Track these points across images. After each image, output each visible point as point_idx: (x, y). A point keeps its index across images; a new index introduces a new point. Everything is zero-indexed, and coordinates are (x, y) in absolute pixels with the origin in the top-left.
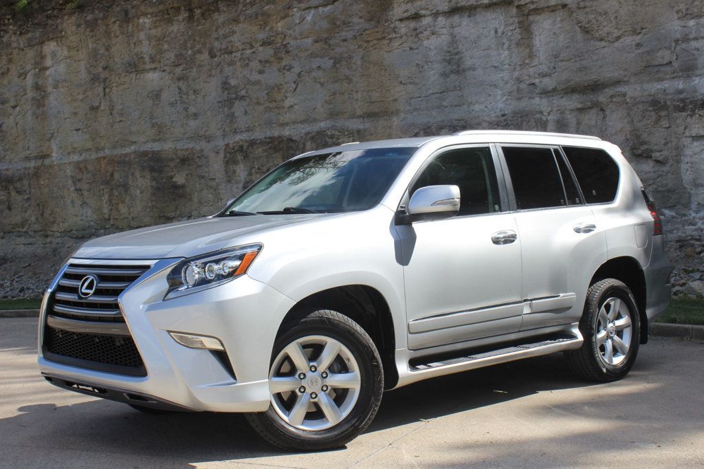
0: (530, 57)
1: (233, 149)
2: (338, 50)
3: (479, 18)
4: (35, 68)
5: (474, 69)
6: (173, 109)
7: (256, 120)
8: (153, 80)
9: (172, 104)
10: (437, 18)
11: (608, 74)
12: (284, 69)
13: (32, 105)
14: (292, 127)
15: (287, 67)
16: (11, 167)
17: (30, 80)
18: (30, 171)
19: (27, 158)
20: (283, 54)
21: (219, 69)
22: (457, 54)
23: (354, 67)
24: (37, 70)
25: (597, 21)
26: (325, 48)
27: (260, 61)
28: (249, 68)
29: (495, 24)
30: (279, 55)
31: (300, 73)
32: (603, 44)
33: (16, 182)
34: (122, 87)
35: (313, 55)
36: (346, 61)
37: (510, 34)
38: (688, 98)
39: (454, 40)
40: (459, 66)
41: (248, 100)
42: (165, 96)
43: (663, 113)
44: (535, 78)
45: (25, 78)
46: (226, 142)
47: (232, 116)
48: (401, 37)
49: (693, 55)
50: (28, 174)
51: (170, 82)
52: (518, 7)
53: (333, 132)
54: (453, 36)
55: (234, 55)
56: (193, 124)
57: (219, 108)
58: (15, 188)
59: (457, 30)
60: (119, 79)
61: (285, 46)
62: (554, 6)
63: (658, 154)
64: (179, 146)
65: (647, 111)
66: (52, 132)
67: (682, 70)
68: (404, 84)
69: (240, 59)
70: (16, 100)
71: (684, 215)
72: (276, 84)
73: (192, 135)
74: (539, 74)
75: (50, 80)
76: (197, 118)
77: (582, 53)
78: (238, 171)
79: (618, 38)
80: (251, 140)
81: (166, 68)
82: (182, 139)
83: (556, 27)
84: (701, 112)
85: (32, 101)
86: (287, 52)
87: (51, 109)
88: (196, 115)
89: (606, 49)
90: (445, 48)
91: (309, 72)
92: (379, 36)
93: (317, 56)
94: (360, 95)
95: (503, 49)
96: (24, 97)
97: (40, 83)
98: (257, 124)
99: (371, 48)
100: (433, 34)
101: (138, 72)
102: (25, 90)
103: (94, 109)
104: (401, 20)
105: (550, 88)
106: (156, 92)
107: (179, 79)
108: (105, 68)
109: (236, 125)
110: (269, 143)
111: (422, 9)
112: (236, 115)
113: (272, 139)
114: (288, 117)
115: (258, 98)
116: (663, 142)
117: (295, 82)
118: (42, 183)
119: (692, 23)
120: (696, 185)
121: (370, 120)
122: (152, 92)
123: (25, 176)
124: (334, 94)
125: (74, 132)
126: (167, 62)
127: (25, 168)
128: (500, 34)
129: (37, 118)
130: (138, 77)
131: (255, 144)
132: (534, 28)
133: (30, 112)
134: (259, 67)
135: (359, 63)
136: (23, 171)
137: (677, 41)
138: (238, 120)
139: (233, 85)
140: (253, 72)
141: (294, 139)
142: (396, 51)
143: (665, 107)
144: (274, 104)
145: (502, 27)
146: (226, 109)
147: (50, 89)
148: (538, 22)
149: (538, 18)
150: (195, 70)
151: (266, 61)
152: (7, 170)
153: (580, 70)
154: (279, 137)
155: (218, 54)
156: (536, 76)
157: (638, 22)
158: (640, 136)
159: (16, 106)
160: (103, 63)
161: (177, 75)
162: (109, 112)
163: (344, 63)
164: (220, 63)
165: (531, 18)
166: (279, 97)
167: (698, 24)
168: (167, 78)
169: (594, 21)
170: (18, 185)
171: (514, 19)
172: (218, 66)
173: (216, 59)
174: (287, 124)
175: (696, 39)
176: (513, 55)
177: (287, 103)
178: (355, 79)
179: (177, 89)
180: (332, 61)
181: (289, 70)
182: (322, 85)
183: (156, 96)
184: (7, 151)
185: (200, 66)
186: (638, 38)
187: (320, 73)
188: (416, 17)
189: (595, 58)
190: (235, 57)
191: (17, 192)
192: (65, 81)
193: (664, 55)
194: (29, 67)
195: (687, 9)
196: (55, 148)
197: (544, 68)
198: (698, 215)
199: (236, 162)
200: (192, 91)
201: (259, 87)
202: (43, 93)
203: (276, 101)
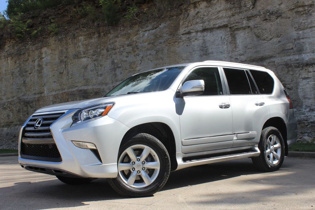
0: (235, 48)
2: (158, 47)
3: (214, 32)
4: (39, 58)
5: (213, 53)
6: (92, 73)
7: (125, 76)
8: (84, 61)
9: (92, 71)
10: (198, 33)
11: (267, 53)
12: (136, 55)
13: (37, 72)
16: (29, 97)
17: (36, 63)
18: (36, 99)
19: (35, 94)
20: (136, 49)
21: (110, 56)
22: (206, 47)
23: (164, 53)
24: (39, 59)
25: (262, 32)
26: (152, 46)
27: (127, 52)
28: (122, 55)
29: (221, 35)
30: (134, 50)
31: (143, 57)
32: (265, 41)
33: (30, 103)
34: (72, 65)
35: (148, 49)
37: (227, 39)
38: (300, 63)
39: (204, 42)
40: (207, 52)
41: (122, 68)
42: (89, 67)
43: (290, 69)
44: (238, 56)
45: (34, 62)
46: (113, 85)
47: (115, 75)
48: (183, 41)
49: (302, 45)
51: (91, 62)
52: (230, 28)
54: (204, 40)
55: (116, 50)
56: (100, 78)
57: (110, 71)
58: (30, 106)
59: (205, 38)
60: (71, 61)
61: (137, 46)
62: (245, 27)
63: (288, 86)
64: (95, 87)
65: (284, 68)
66: (45, 83)
67: (297, 51)
68: (185, 60)
69: (119, 52)
70: (31, 71)
71: (300, 110)
72: (133, 61)
73: (100, 83)
74: (239, 55)
75: (44, 63)
77: (256, 45)
79: (271, 39)
81: (89, 56)
82: (96, 85)
83: (246, 35)
84: (306, 68)
85: (37, 71)
86: (138, 48)
87: (44, 74)
88: (101, 75)
89: (266, 44)
90: (201, 45)
91: (146, 56)
92: (174, 41)
93: (149, 50)
95: (224, 45)
96: (34, 69)
97: (40, 64)
99: (171, 46)
100: (196, 39)
101: (78, 58)
102: (34, 67)
103: (61, 73)
104: (183, 34)
105: (244, 60)
107: (94, 61)
108: (65, 57)
109: (117, 78)
111: (191, 30)
112: (117, 74)
115: (126, 67)
116: (290, 80)
117: (140, 60)
118: (40, 103)
119: (301, 32)
120: (305, 98)
123: (34, 101)
124: (157, 65)
125: (54, 83)
126: (90, 54)
127: (34, 98)
128: (223, 38)
129: (39, 77)
130: (78, 60)
132: (237, 36)
133: (36, 76)
134: (126, 55)
135: (166, 52)
137: (295, 39)
138: (118, 76)
139: (116, 62)
140: (124, 57)
142: (181, 47)
143: (291, 66)
144: (132, 70)
145: (224, 36)
146: (113, 72)
147: (44, 66)
148: (238, 34)
149: (239, 32)
150: (101, 57)
151: (129, 52)
152: (27, 98)
153: (256, 52)
155: (110, 50)
156: (238, 55)
157: (279, 33)
158: (281, 78)
159: (31, 73)
160: (65, 55)
161: (94, 59)
162: (67, 74)
163: (160, 52)
164: (111, 54)
165: (235, 32)
166: (134, 66)
167: (303, 32)
168: (90, 60)
169: (261, 32)
170: (31, 104)
171: (228, 33)
173: (109, 52)
175: (303, 38)
176: (229, 47)
177: (137, 69)
178: (164, 58)
179: (94, 65)
180: (155, 51)
181: (138, 56)
182: (151, 61)
183: (85, 67)
184: (27, 91)
185: (103, 55)
186: (279, 39)
187: (151, 56)
188: (189, 33)
189: (262, 47)
190: (117, 51)
191: (31, 107)
192: (50, 63)
193: (290, 46)
194: (36, 58)
195: (299, 27)
196: (45, 89)
197: (241, 52)
198: (306, 110)
200: (100, 65)
201: (126, 63)
202: (41, 68)
203: (133, 68)
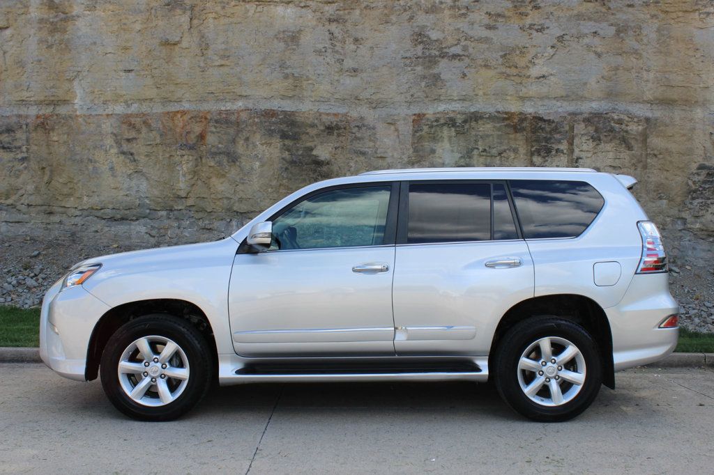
1: (437, 121)
2: (621, 16)
6: (321, 59)
7: (481, 87)
8: (284, 17)
9: (319, 52)
12: (530, 28)
13: (40, 29)
14: (540, 103)
15: (536, 27)
18: (28, 121)
19: (23, 103)
20: (528, 10)
21: (406, 16)
23: (645, 41)
26: (601, 11)
27: (488, 14)
28: (467, 19)
30: (522, 10)
31: (562, 37)
35: (582, 17)
36: (635, 32)
41: (467, 60)
42: (306, 39)
46: (417, 112)
50: (27, 125)
51: (315, 23)
53: (622, 116)
56: (349, 82)
57: (406, 65)
60: (224, 8)
64: (324, 108)
66: (79, 69)
69: (452, 7)
70: (8, 20)
72: (517, 46)
73: (346, 97)
76: (356, 76)
78: (439, 151)
80: (473, 113)
81: (310, 3)
82: (330, 101)
85: (39, 23)
86: (537, 8)
87: (79, 38)
88: (355, 71)
91: (580, 37)
93: (590, 19)
94: (651, 75)
96: (23, 16)
98: (481, 93)
99: (673, 21)
102: (26, 7)
103: (168, 44)
106: (291, 34)
107: (330, 21)
109: (443, 91)
110: (504, 119)
112: (442, 77)
113: (509, 116)
114: (533, 89)
115: (485, 60)
117: (552, 47)
118: (55, 139)
121: (660, 107)
122: (284, 32)
123: (20, 127)
124: (617, 69)
125: (122, 74)
127: (20, 116)
129: (49, 47)
130: (259, 9)
131: (481, 118)
133: (34, 39)
134: (487, 20)
135: (653, 36)
136: (14, 119)
138: (448, 84)
139: (435, 39)
140: (476, 26)
141: (546, 118)
144: (514, 71)
146: (419, 68)
147: (77, 10)
150: (357, 12)
151: (499, 15)
154: (521, 113)
161: (327, 15)
162: (198, 51)
163: (631, 33)
166: (522, 62)
168: (310, 17)
172: (405, 10)
174: (530, 98)
177: (535, 71)
178: (646, 55)
179: (327, 33)
180: (614, 28)
181: (537, 31)
182: (599, 55)
183: (293, 38)
185: (368, 8)
187: (597, 41)
196: (79, 92)
199: (434, 138)
200: (352, 39)
201: (487, 46)
202: (62, 16)
203: (516, 67)
